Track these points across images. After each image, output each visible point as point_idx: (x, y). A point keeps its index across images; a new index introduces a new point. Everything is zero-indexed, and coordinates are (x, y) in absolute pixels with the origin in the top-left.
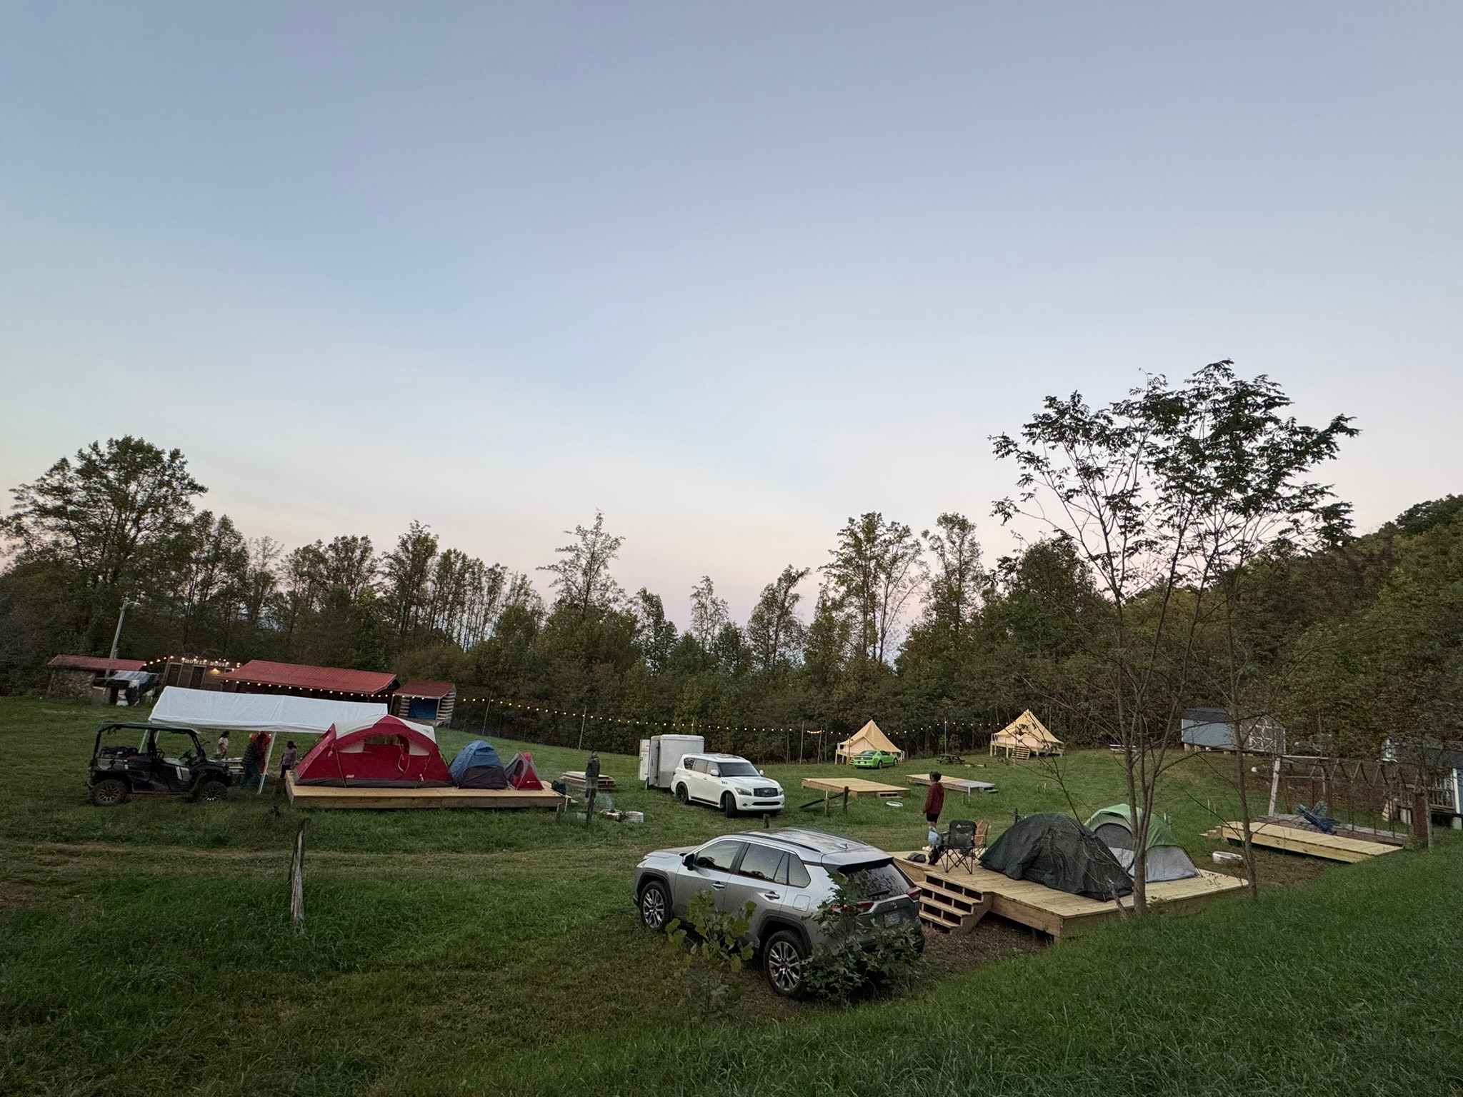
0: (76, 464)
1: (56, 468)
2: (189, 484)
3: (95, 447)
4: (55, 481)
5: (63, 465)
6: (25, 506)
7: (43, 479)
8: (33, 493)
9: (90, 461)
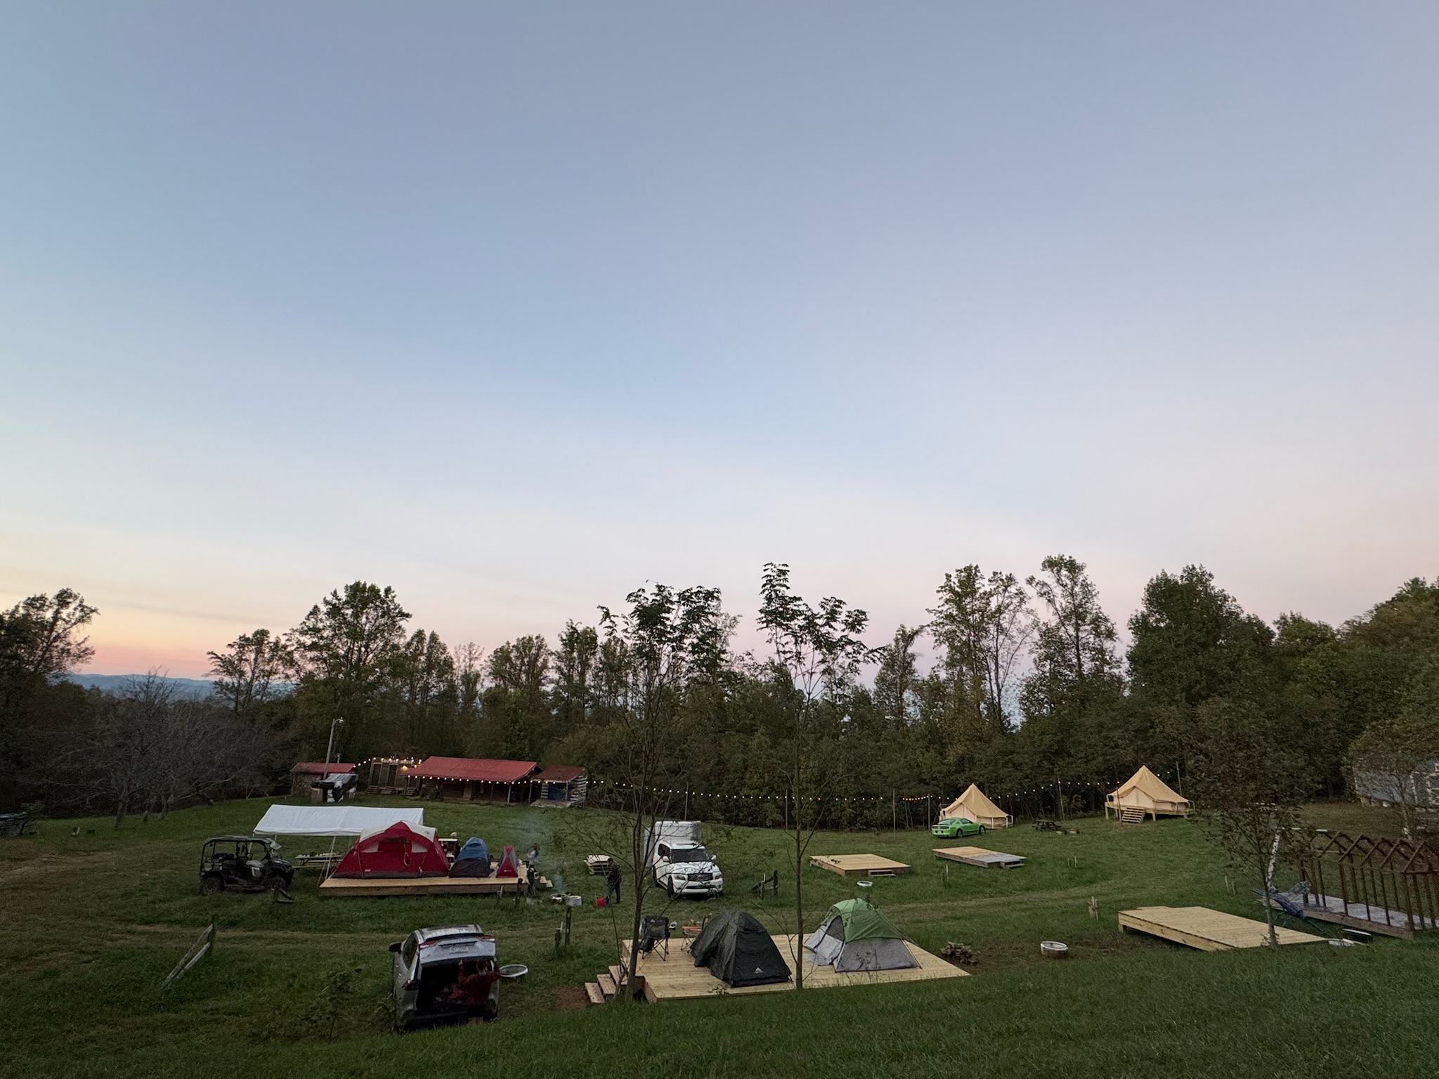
0: (324, 609)
1: (311, 613)
2: (399, 612)
3: (335, 594)
4: (310, 624)
5: (315, 611)
6: (293, 645)
7: (304, 623)
8: (297, 635)
9: (334, 605)
